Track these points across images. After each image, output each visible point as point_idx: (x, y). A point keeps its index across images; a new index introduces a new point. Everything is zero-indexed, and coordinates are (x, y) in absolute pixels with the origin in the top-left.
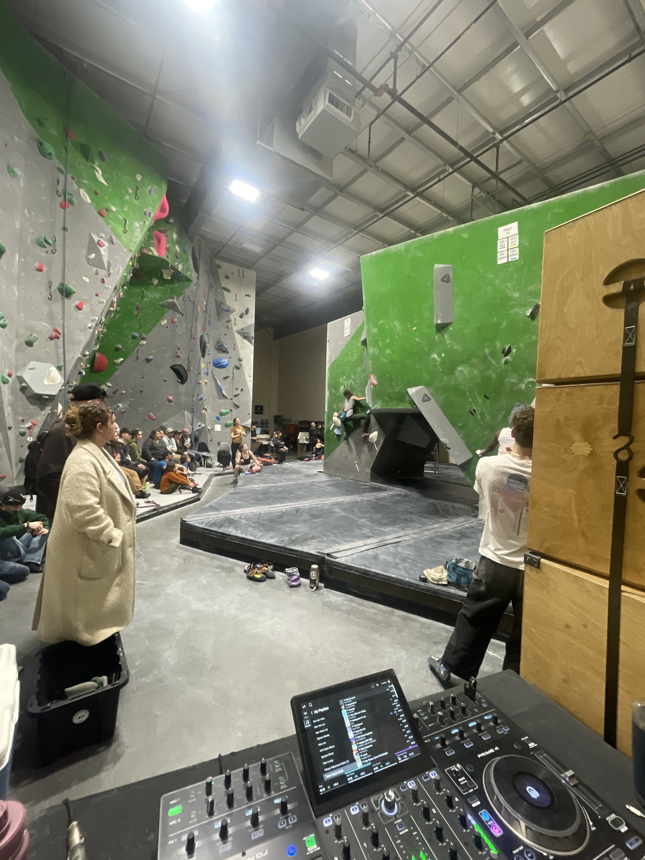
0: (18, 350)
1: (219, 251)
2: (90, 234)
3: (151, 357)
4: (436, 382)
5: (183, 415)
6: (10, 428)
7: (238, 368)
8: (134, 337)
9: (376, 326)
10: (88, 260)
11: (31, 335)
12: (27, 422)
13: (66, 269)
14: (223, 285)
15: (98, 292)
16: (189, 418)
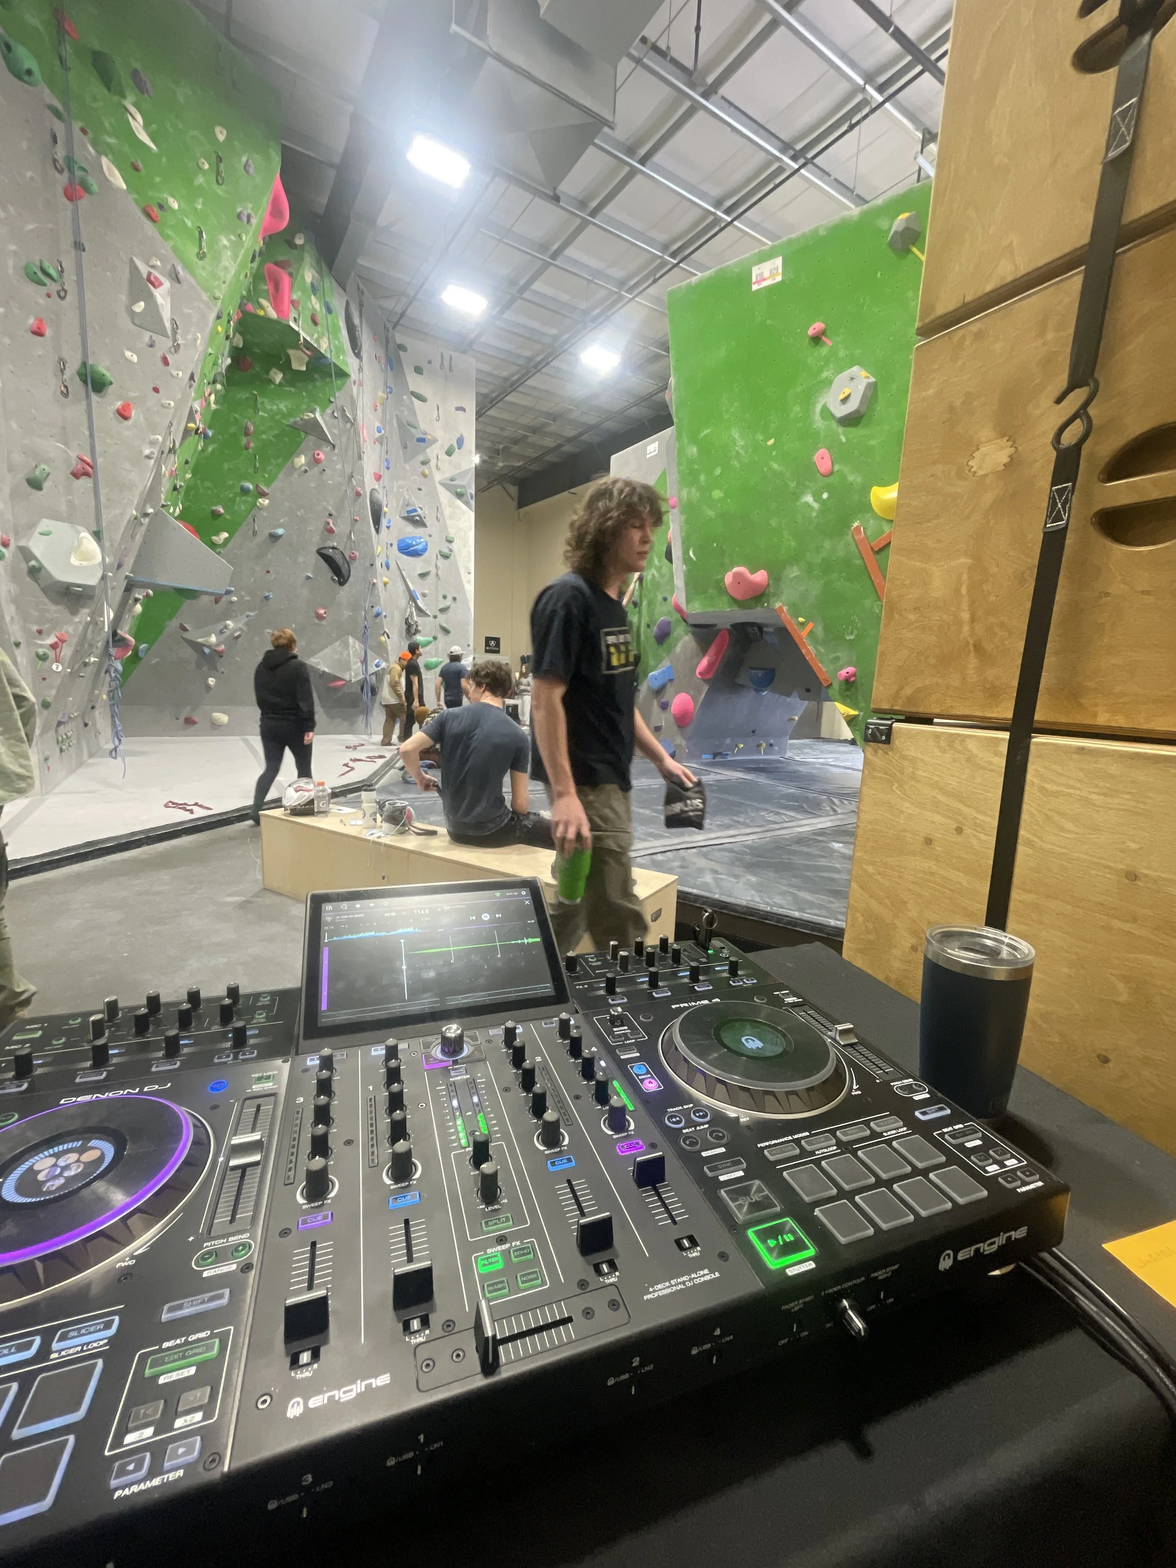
0: (14, 495)
1: (402, 315)
2: (132, 262)
3: (280, 531)
4: (808, 554)
5: (346, 645)
6: (17, 645)
7: (446, 557)
8: (245, 491)
9: (694, 440)
10: (132, 314)
11: (36, 467)
12: (49, 635)
13: (90, 334)
14: (412, 388)
15: (158, 384)
16: (356, 650)
